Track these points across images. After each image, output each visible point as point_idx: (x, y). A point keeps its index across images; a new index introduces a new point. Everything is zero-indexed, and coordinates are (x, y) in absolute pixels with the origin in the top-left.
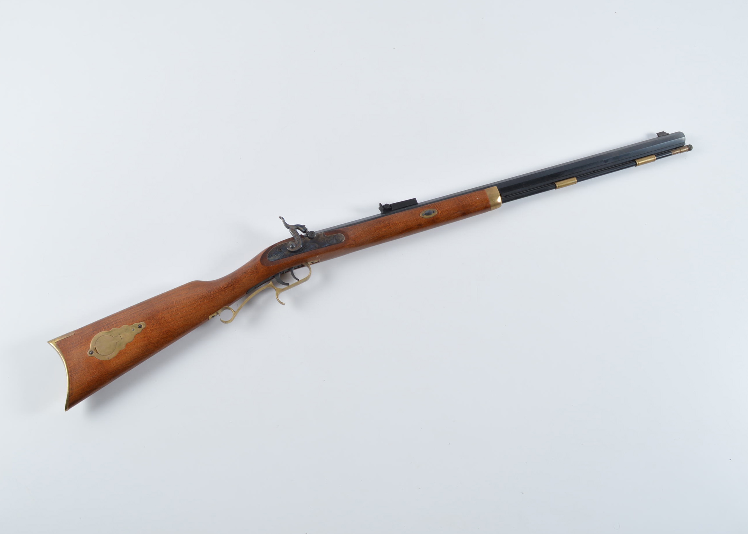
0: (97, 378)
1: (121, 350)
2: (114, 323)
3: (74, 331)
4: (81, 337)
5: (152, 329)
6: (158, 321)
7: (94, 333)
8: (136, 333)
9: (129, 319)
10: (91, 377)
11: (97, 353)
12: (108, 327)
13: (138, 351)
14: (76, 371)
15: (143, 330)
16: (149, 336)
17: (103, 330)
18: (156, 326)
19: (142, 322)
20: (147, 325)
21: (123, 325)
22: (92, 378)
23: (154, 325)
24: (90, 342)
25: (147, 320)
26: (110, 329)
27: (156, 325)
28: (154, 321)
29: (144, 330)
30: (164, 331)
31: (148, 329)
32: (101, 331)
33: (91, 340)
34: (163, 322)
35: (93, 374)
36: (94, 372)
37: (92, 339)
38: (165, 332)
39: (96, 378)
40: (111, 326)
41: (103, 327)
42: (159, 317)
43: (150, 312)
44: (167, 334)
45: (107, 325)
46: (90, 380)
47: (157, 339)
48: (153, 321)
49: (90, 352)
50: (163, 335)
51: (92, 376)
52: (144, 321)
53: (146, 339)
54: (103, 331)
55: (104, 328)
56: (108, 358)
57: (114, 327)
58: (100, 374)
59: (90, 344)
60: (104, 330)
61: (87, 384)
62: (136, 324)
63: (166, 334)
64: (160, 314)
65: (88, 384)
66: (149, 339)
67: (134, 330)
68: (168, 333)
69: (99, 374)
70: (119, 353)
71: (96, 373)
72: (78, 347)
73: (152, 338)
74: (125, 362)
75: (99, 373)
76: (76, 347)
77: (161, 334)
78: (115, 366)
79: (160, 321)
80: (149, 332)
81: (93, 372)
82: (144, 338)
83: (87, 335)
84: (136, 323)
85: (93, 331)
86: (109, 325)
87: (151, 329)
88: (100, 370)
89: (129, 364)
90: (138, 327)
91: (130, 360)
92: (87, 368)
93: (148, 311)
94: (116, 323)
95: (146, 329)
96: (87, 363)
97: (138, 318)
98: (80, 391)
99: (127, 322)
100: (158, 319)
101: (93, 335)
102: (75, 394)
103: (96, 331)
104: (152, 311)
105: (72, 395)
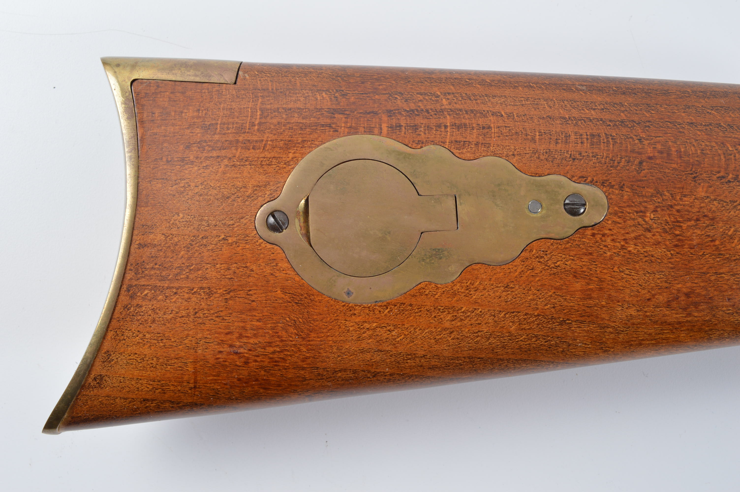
0: (253, 365)
1: (430, 283)
4: (262, 110)
5: (630, 247)
6: (677, 224)
7: (330, 126)
8: (542, 234)
9: (533, 140)
10: (226, 349)
11: (307, 236)
12: (415, 128)
13: (513, 329)
14: (163, 279)
15: (584, 236)
16: (601, 281)
17: (385, 130)
18: (658, 243)
19: (592, 183)
20: (616, 214)
21: (495, 155)
22: (229, 353)
23: (649, 235)
24: (296, 161)
25: (621, 188)
26: (421, 144)
27: (658, 237)
28: (655, 211)
29: (589, 232)
30: (685, 290)
31: (609, 240)
32: (370, 131)
33: (303, 155)
34: (697, 241)
35: (241, 336)
36: (248, 326)
37: (311, 148)
38: (687, 295)
39: (246, 363)
40: (429, 128)
41: (390, 113)
42: (687, 200)
43: (650, 151)
44: (689, 315)
45: (411, 113)
46: (212, 361)
47: (632, 312)
48: (651, 207)
49: (272, 214)
50: (668, 305)
51: (231, 346)
52: (603, 184)
53: (578, 285)
54: (380, 134)
55: (394, 122)
56: (349, 293)
57: (442, 144)
58: (274, 352)
59: (289, 172)
60: (388, 136)
61: (191, 369)
62: (560, 185)
63: (685, 309)
64: (701, 192)
65: (195, 373)
66: (594, 295)
68: (692, 308)
70: (414, 296)
71: (255, 336)
72: (226, 162)
73: (610, 297)
75: (270, 344)
76: (215, 154)
77: (662, 298)
78: (362, 351)
79: (684, 226)
80: (611, 258)
81: (244, 328)
82: (570, 278)
83: (296, 119)
84: (563, 179)
85: (333, 112)
86: (419, 120)
87: (623, 247)
88: (284, 334)
90: (565, 205)
91: (446, 354)
92: (225, 292)
93: (646, 142)
94: (459, 127)
95: (598, 237)
96: (235, 265)
97: (580, 154)
98: (146, 385)
99: (515, 150)
100: (678, 211)
101: (322, 130)
102: (114, 387)
103: (345, 118)
104: (661, 152)
105: (95, 387)
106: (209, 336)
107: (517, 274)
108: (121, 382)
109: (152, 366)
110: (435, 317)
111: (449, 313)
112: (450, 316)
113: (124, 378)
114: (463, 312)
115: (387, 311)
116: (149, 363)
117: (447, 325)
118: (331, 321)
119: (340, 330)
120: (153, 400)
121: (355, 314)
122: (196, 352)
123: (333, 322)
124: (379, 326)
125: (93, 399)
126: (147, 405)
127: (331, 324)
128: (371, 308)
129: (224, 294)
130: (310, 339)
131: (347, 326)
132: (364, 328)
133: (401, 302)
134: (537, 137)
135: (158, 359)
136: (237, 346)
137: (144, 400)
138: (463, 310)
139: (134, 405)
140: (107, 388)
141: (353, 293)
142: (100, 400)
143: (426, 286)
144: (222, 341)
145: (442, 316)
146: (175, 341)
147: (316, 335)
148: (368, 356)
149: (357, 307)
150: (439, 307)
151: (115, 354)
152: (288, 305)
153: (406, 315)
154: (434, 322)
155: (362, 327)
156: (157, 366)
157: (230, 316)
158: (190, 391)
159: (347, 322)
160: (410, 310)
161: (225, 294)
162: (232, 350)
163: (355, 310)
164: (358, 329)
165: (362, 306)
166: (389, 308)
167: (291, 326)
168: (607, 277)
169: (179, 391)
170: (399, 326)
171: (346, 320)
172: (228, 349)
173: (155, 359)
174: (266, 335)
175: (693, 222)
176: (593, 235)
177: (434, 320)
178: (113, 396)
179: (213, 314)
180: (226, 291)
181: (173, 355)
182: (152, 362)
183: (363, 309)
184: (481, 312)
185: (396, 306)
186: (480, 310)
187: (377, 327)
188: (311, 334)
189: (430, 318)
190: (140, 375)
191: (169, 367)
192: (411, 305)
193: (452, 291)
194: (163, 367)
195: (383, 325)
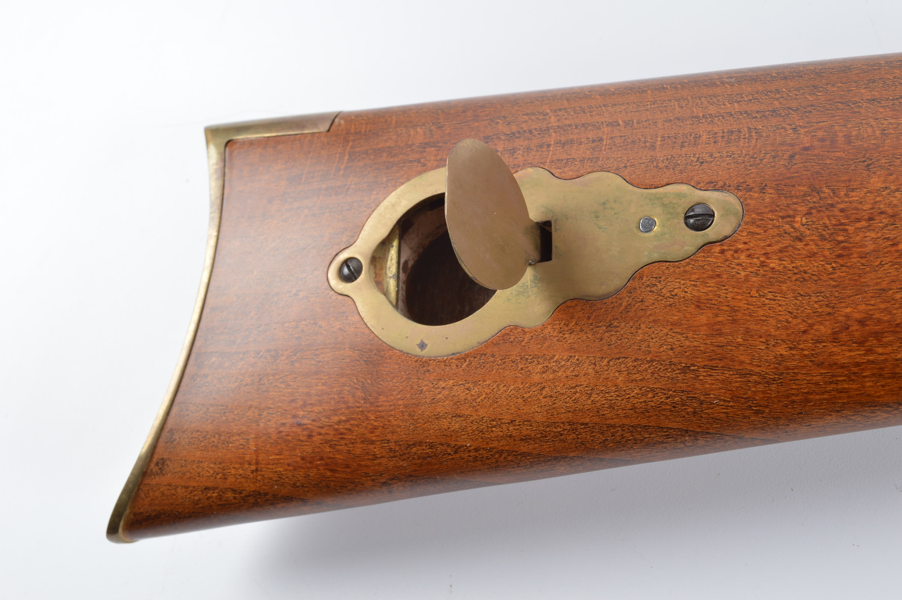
0: (317, 439)
1: (516, 327)
2: (553, 138)
3: (337, 115)
4: (350, 154)
5: (774, 263)
6: (841, 227)
7: (419, 161)
8: (656, 256)
9: (653, 147)
10: (290, 421)
13: (620, 380)
15: (709, 254)
16: (734, 310)
18: (813, 255)
19: (722, 188)
20: (753, 222)
21: (602, 170)
22: (292, 425)
23: (800, 245)
24: (378, 203)
25: (762, 190)
26: (517, 167)
27: (813, 247)
29: (717, 249)
30: (857, 316)
31: (743, 257)
34: (870, 247)
35: (305, 404)
36: (313, 392)
37: (395, 187)
38: (861, 322)
39: (310, 436)
40: (529, 149)
42: (855, 196)
43: (806, 141)
44: (869, 351)
45: (512, 136)
46: (274, 435)
47: (782, 350)
48: (803, 209)
49: (346, 262)
50: (835, 338)
52: (737, 188)
53: (703, 318)
56: (422, 346)
57: (541, 165)
58: (339, 422)
61: (252, 446)
62: (680, 196)
63: (861, 343)
64: (876, 183)
65: (256, 451)
66: (726, 330)
67: (649, 225)
68: (872, 342)
69: (336, 419)
70: (496, 344)
71: (320, 402)
72: (306, 212)
73: (747, 331)
74: (507, 418)
75: (335, 412)
76: (296, 205)
77: (824, 329)
78: (438, 417)
79: (851, 229)
80: (747, 279)
81: (308, 394)
82: (692, 308)
84: (686, 188)
85: (424, 146)
87: (763, 264)
88: (350, 399)
89: (525, 439)
90: (687, 218)
91: (539, 418)
92: (291, 354)
93: (802, 131)
94: (564, 145)
95: (729, 254)
96: (304, 322)
97: (711, 155)
98: (207, 469)
99: (628, 161)
100: (842, 210)
101: (410, 166)
102: (175, 473)
103: (437, 150)
104: (822, 140)
105: (157, 474)
106: (272, 406)
107: (622, 308)
108: (182, 466)
109: (214, 445)
110: (522, 369)
111: (539, 363)
112: (540, 366)
113: (185, 461)
114: (556, 361)
115: (465, 365)
116: (210, 441)
117: (536, 378)
118: (403, 380)
119: (412, 391)
120: (214, 488)
121: (429, 371)
122: (258, 425)
123: (404, 381)
124: (456, 384)
125: (155, 489)
126: (209, 495)
127: (402, 384)
128: (447, 362)
129: (290, 356)
130: (379, 404)
131: (420, 385)
132: (439, 388)
133: (482, 352)
134: (659, 143)
135: (220, 435)
136: (300, 416)
137: (205, 489)
138: (555, 359)
139: (195, 496)
140: (169, 475)
141: (427, 345)
142: (162, 489)
143: (511, 331)
144: (286, 410)
145: (530, 368)
146: (238, 414)
147: (385, 399)
148: (445, 423)
149: (431, 362)
150: (527, 357)
151: (178, 433)
152: (355, 363)
153: (487, 369)
154: (520, 375)
155: (436, 386)
156: (219, 444)
157: (294, 381)
158: (251, 476)
159: (420, 381)
160: (492, 362)
161: (292, 355)
162: (294, 421)
163: (429, 365)
164: (433, 389)
165: (437, 361)
166: (468, 360)
167: (358, 389)
168: (742, 304)
169: (241, 475)
170: (479, 383)
171: (419, 379)
172: (292, 420)
173: (217, 436)
174: (332, 401)
175: (864, 223)
176: (722, 252)
177: (521, 373)
178: (174, 484)
179: (278, 379)
180: (292, 352)
181: (235, 431)
182: (213, 439)
183: (438, 363)
184: (578, 360)
185: (475, 358)
186: (577, 357)
187: (454, 386)
188: (380, 397)
189: (516, 372)
190: (202, 456)
191: (230, 445)
192: (493, 356)
193: (542, 335)
194: (224, 445)
195: (460, 383)
